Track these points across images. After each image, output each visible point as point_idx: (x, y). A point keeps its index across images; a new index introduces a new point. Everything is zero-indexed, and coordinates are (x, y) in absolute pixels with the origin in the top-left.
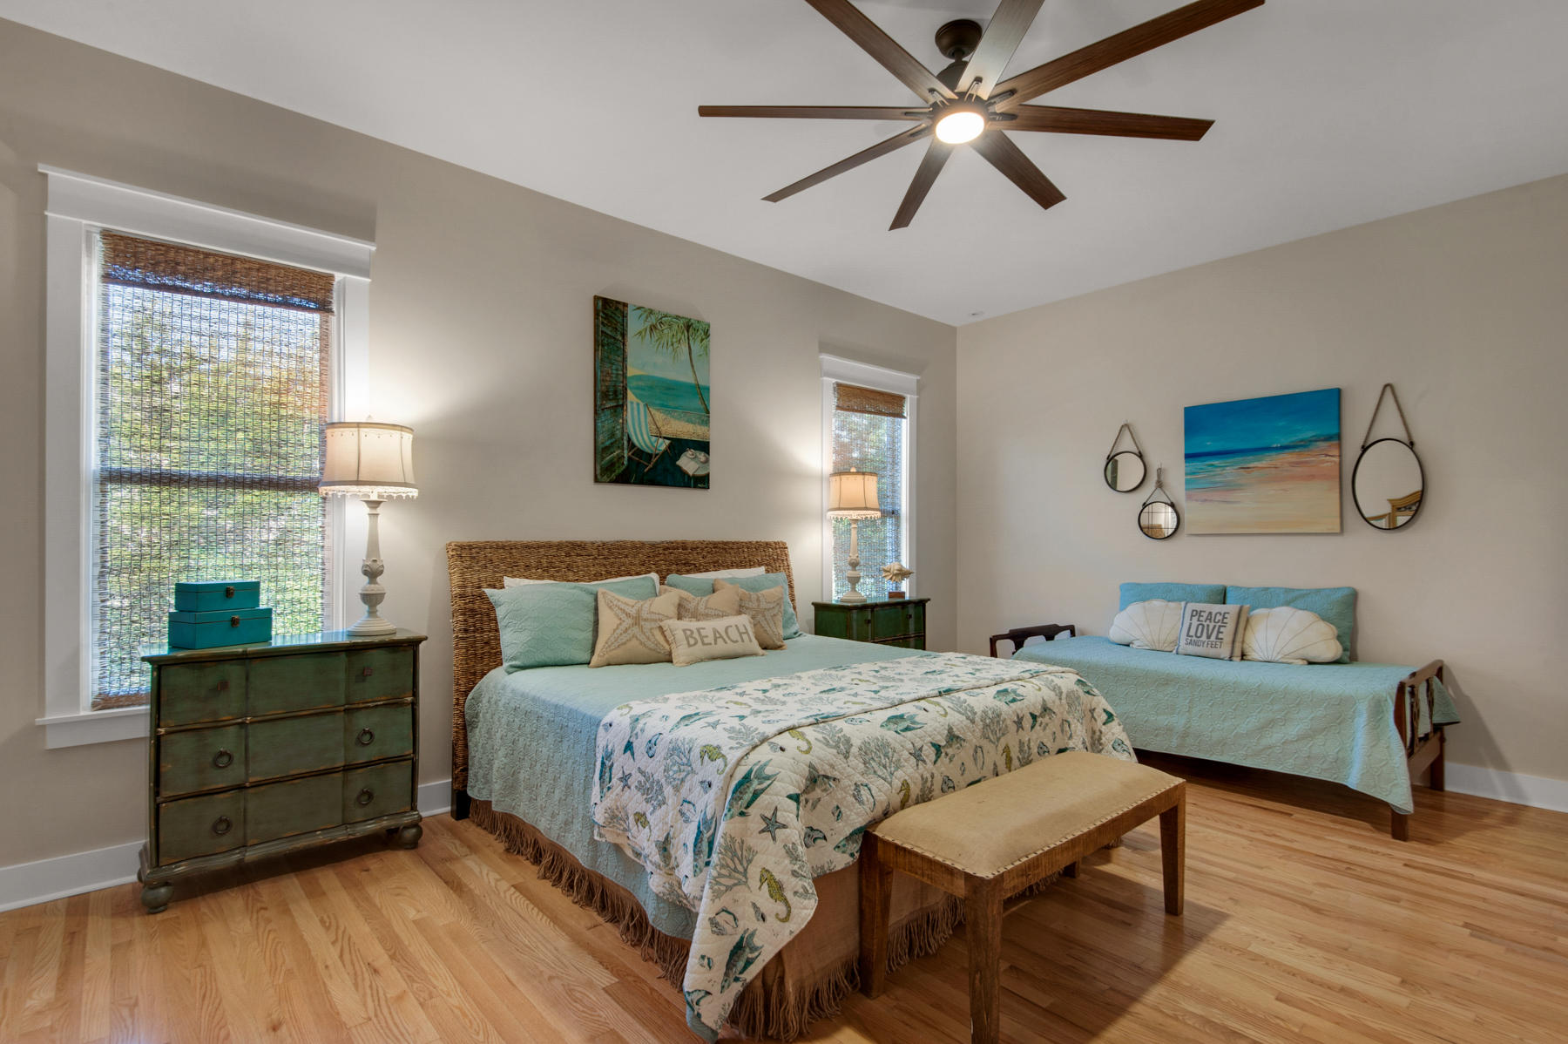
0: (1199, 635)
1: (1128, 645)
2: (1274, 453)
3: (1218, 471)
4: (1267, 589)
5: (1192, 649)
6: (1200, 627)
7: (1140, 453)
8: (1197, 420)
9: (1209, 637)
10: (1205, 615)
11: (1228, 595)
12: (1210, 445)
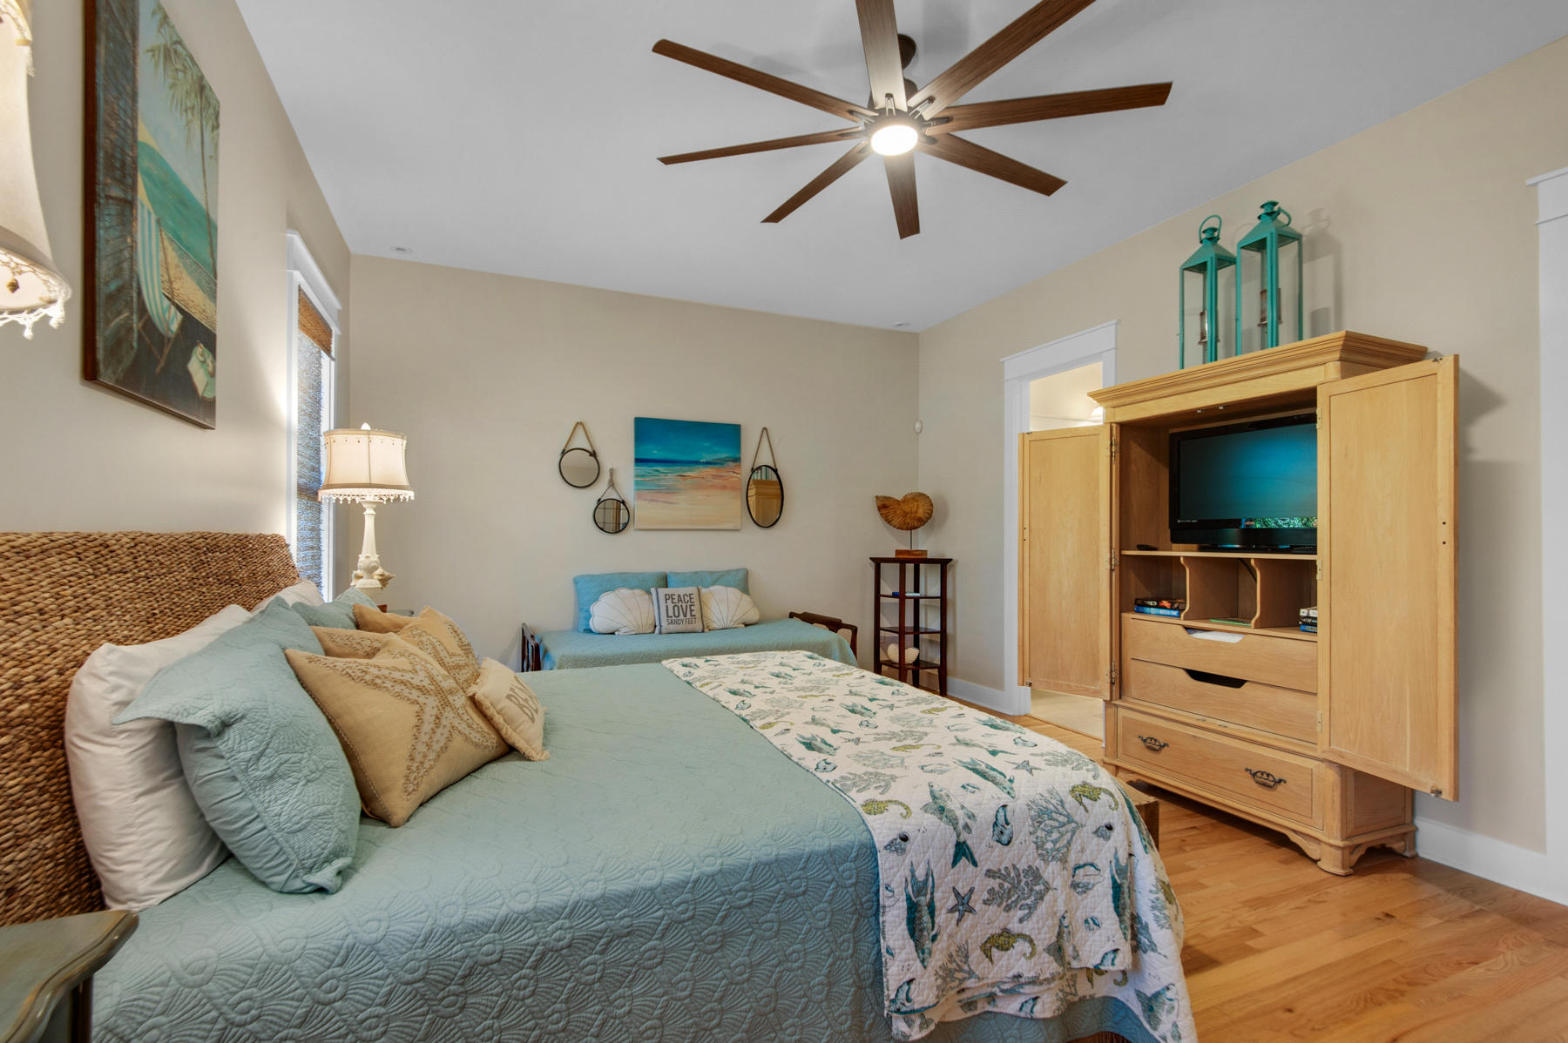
0: (677, 615)
1: (613, 633)
2: (701, 466)
3: (662, 476)
4: (696, 573)
5: (673, 627)
6: (676, 608)
7: (594, 452)
8: (646, 429)
9: (685, 616)
10: (676, 597)
11: (669, 580)
12: (656, 453)
